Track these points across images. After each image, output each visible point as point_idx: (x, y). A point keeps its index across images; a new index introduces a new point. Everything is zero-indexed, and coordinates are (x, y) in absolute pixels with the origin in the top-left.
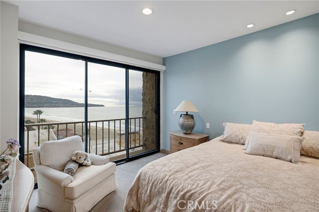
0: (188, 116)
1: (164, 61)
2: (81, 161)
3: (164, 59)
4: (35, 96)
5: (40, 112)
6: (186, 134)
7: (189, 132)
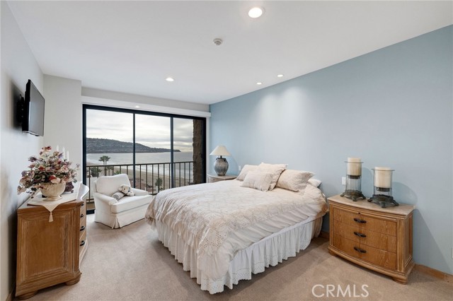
0: (222, 159)
1: (210, 108)
2: (126, 192)
3: (210, 105)
4: (102, 140)
5: (107, 159)
6: (219, 175)
7: (221, 173)
